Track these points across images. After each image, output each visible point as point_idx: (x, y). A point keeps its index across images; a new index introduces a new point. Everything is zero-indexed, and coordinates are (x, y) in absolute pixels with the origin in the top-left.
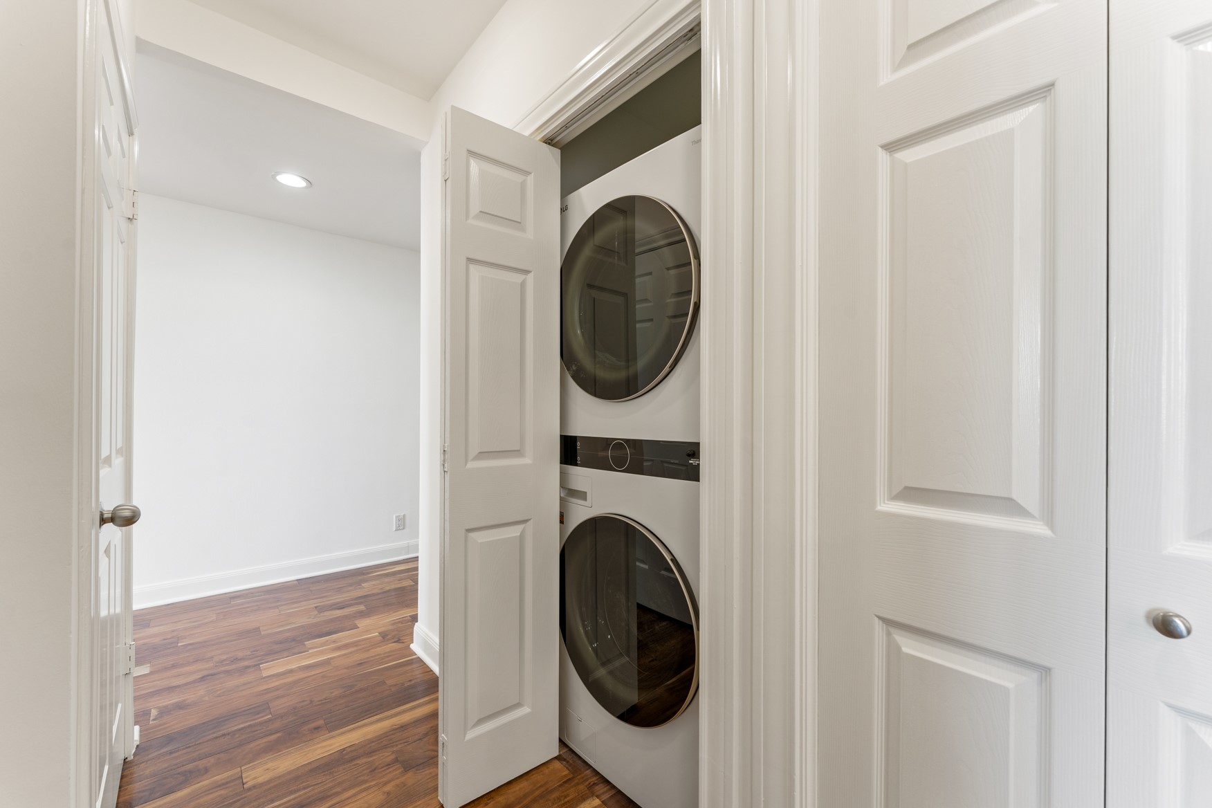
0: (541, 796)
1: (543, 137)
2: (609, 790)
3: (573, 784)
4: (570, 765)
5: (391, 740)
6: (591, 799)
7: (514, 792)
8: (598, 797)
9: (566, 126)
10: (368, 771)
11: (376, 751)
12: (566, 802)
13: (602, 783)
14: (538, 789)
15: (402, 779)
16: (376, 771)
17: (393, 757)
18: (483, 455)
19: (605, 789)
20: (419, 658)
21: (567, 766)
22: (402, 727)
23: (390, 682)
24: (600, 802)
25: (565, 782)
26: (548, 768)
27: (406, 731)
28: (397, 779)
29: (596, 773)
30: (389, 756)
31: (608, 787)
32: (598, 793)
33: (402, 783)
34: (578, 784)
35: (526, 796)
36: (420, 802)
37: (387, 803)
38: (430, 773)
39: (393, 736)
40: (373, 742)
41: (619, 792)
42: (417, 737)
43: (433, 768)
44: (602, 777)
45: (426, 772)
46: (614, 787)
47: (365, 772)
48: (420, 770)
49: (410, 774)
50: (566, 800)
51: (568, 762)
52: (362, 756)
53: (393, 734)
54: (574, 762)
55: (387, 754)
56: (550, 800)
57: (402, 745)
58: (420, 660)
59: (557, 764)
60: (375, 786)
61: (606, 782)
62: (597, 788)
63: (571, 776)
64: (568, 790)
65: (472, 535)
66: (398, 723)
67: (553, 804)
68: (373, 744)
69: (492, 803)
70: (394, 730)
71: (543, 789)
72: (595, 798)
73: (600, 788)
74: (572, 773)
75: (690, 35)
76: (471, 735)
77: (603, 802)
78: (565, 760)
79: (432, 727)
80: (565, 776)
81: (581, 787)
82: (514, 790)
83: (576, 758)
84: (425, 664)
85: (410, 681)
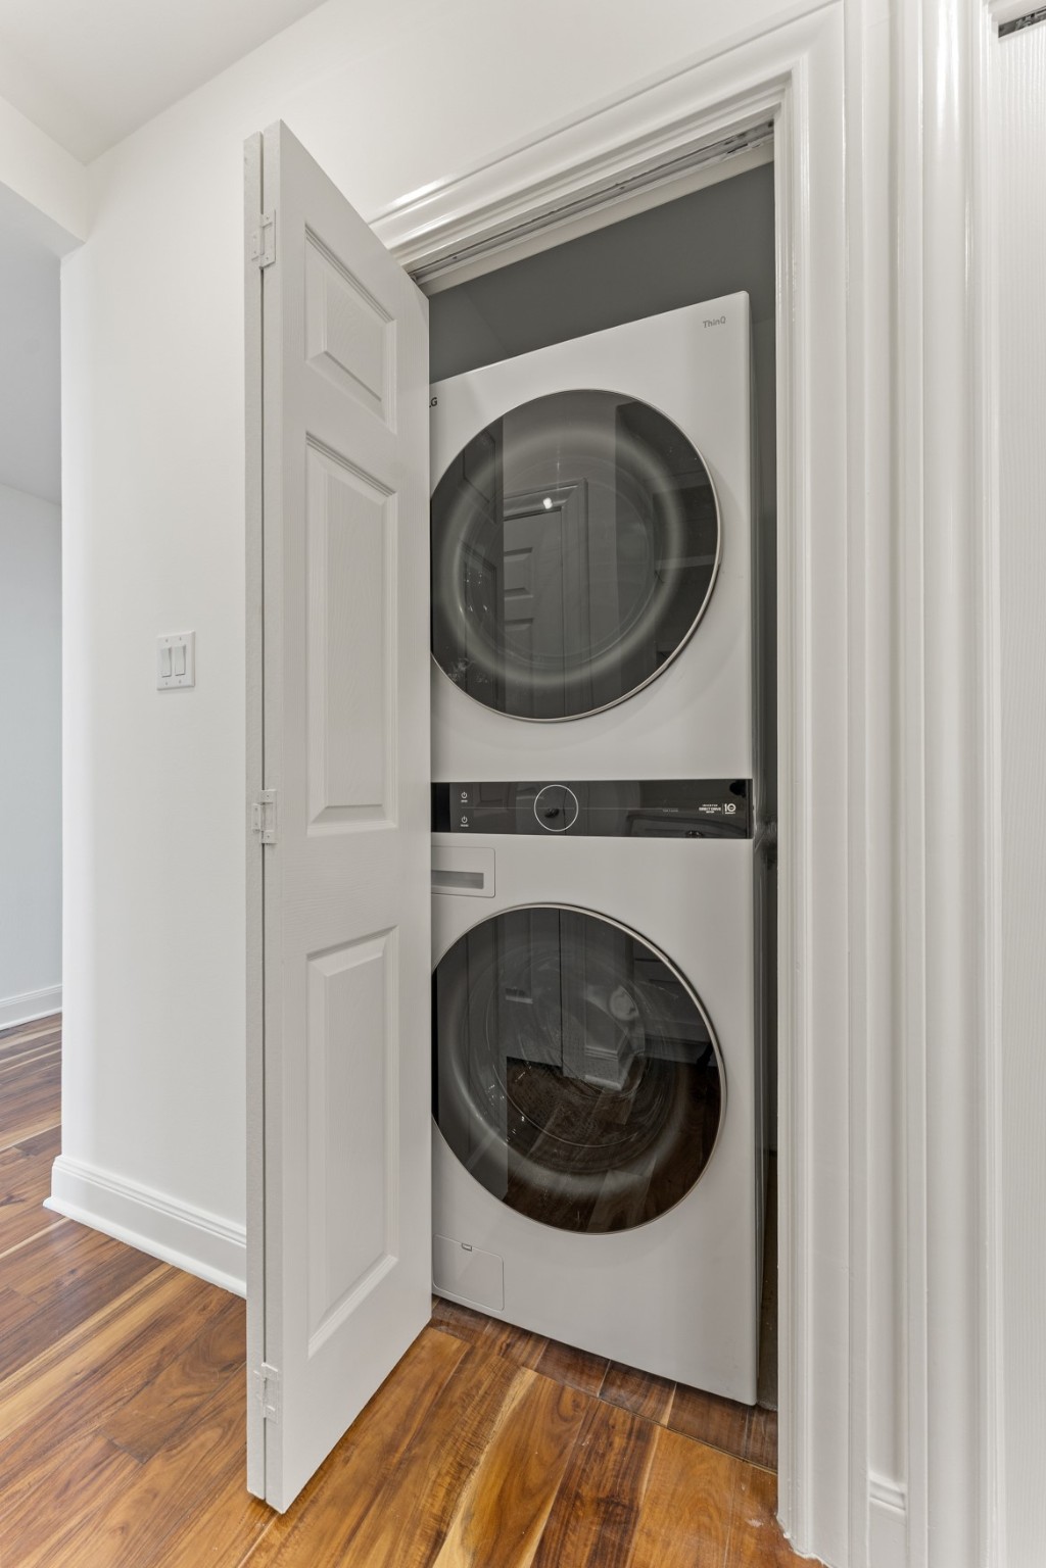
0: (438, 1403)
1: (409, 265)
2: (535, 1347)
3: (477, 1359)
4: (455, 1328)
5: (80, 1408)
6: (519, 1373)
7: (387, 1415)
8: (525, 1364)
9: (454, 256)
10: (51, 1497)
11: (53, 1445)
12: (483, 1397)
13: (519, 1338)
14: (425, 1390)
15: (144, 1483)
16: (72, 1490)
17: (100, 1443)
18: (332, 812)
19: (529, 1348)
20: (72, 1221)
21: (450, 1331)
22: (95, 1372)
23: (26, 1287)
24: (536, 1374)
25: (464, 1362)
26: (423, 1348)
27: (108, 1377)
28: (131, 1487)
29: (502, 1325)
30: (90, 1443)
31: (531, 1343)
32: (522, 1359)
33: (147, 1491)
34: (486, 1357)
35: (410, 1413)
36: (207, 1517)
37: (130, 1553)
38: (202, 1445)
39: (81, 1399)
40: (36, 1429)
41: (552, 1343)
42: (138, 1382)
43: (204, 1432)
44: (515, 1329)
45: (191, 1448)
46: (540, 1338)
47: (43, 1504)
48: (175, 1447)
49: (156, 1465)
50: (481, 1392)
51: (448, 1324)
52: (21, 1470)
53: (79, 1395)
54: (458, 1320)
55: (83, 1443)
56: (455, 1404)
57: (113, 1410)
58: (75, 1226)
59: (438, 1335)
60: (81, 1526)
61: (526, 1334)
62: (515, 1351)
63: (468, 1346)
64: (475, 1372)
65: (317, 963)
66: (82, 1365)
67: (464, 1408)
68: (39, 1433)
69: (356, 1452)
70: (77, 1385)
71: (433, 1389)
72: (523, 1369)
73: (522, 1349)
74: (467, 1341)
75: (736, 143)
76: (315, 1343)
77: (536, 1370)
78: (441, 1323)
79: (163, 1350)
80: (459, 1350)
81: (494, 1359)
82: (384, 1410)
83: (457, 1314)
84: (92, 1230)
85: (73, 1272)
